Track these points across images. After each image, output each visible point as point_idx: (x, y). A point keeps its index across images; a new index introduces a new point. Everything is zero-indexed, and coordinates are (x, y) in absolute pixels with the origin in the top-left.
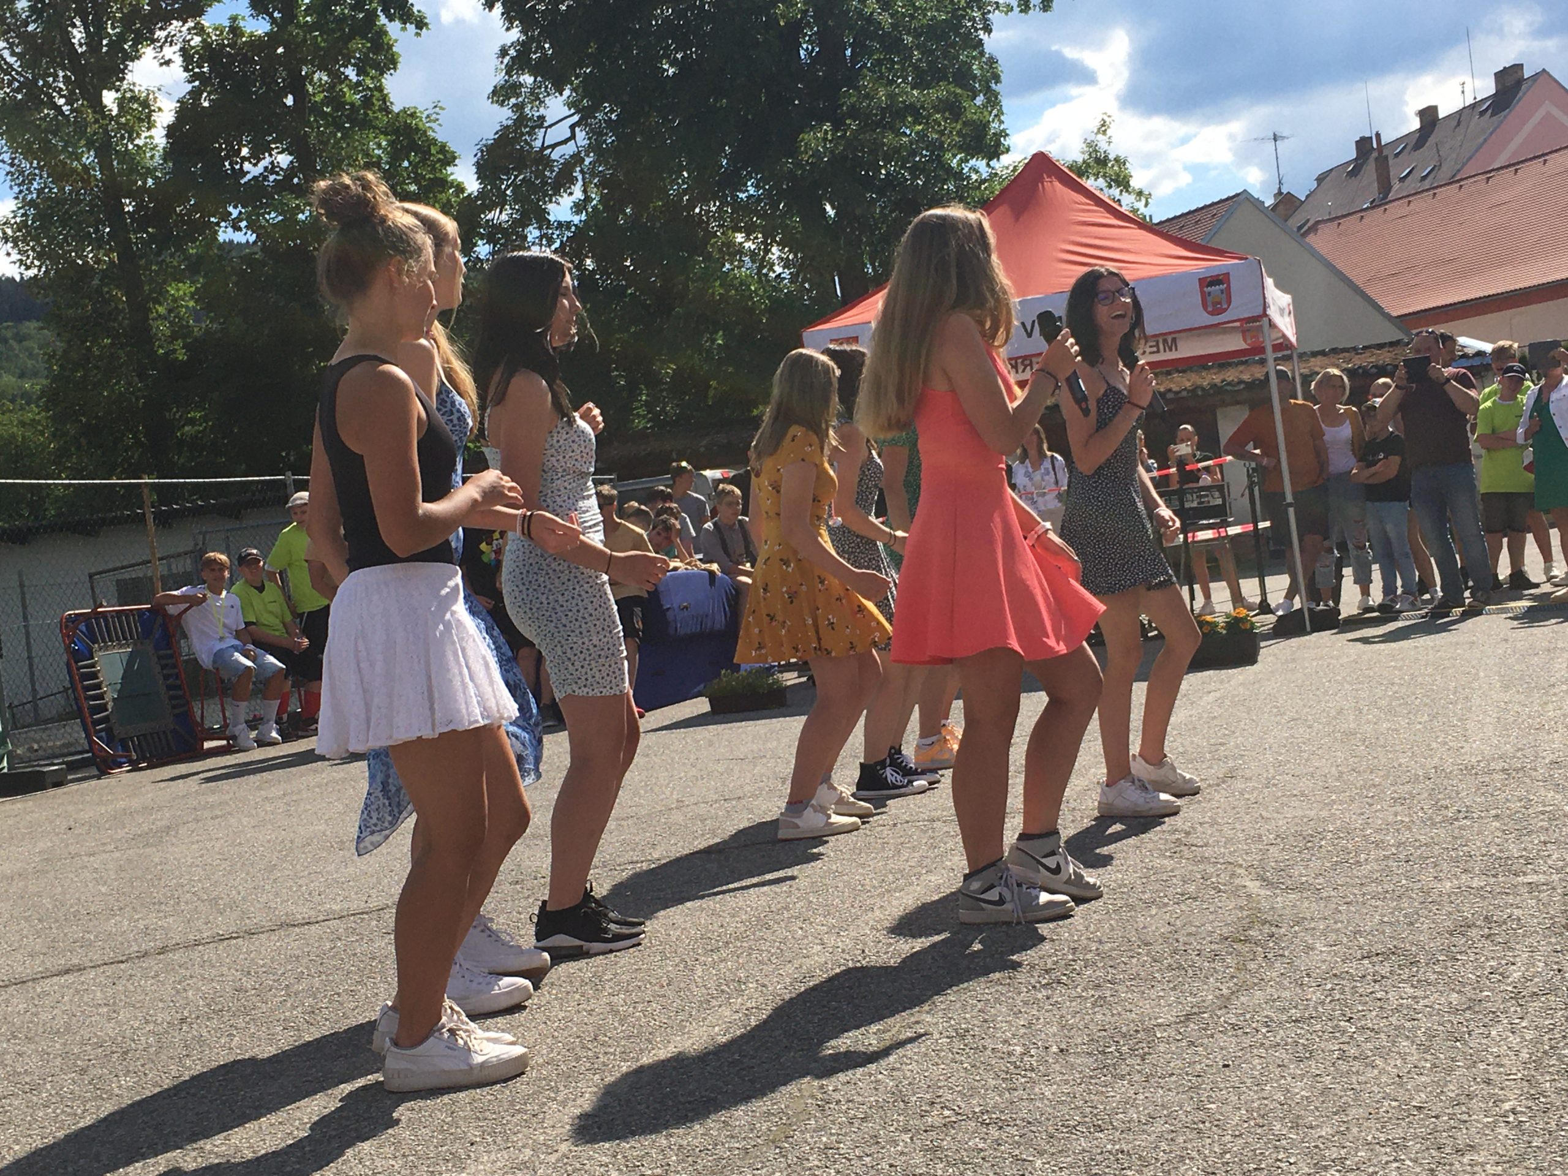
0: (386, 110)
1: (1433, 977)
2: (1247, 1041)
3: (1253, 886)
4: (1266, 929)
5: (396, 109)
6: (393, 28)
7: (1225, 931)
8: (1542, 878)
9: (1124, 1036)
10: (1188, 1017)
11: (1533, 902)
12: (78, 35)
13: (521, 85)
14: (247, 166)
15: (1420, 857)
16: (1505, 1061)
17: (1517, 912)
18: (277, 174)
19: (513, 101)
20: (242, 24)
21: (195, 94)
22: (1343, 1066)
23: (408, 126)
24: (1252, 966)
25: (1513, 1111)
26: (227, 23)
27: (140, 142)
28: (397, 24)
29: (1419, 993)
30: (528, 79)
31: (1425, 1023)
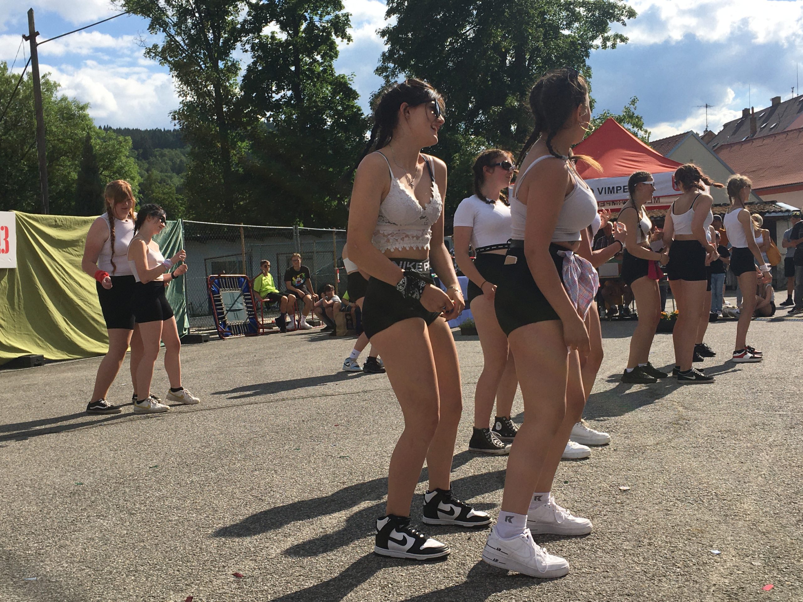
0: (332, 75)
1: (742, 439)
2: (678, 451)
3: (680, 409)
4: (685, 421)
5: (336, 75)
6: (338, 40)
7: (670, 421)
8: (785, 413)
9: (636, 447)
10: (658, 444)
11: (780, 420)
12: (210, 36)
13: (388, 68)
14: (274, 95)
15: (742, 403)
16: (764, 462)
17: (774, 422)
18: (286, 98)
19: (384, 74)
20: (276, 35)
21: (254, 63)
22: (710, 460)
23: (341, 83)
24: (679, 431)
25: (764, 474)
26: (270, 35)
27: (231, 82)
28: (340, 39)
29: (736, 442)
30: (391, 65)
31: (738, 451)
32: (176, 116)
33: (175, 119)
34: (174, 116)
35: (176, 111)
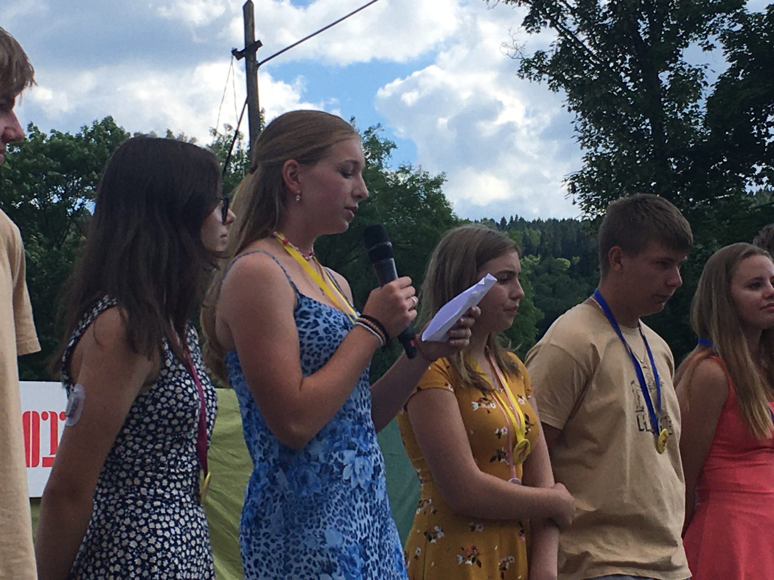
21: (734, 71)
27: (686, 111)
32: (577, 184)
33: (574, 190)
34: (573, 184)
35: (577, 176)
